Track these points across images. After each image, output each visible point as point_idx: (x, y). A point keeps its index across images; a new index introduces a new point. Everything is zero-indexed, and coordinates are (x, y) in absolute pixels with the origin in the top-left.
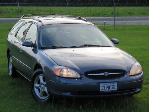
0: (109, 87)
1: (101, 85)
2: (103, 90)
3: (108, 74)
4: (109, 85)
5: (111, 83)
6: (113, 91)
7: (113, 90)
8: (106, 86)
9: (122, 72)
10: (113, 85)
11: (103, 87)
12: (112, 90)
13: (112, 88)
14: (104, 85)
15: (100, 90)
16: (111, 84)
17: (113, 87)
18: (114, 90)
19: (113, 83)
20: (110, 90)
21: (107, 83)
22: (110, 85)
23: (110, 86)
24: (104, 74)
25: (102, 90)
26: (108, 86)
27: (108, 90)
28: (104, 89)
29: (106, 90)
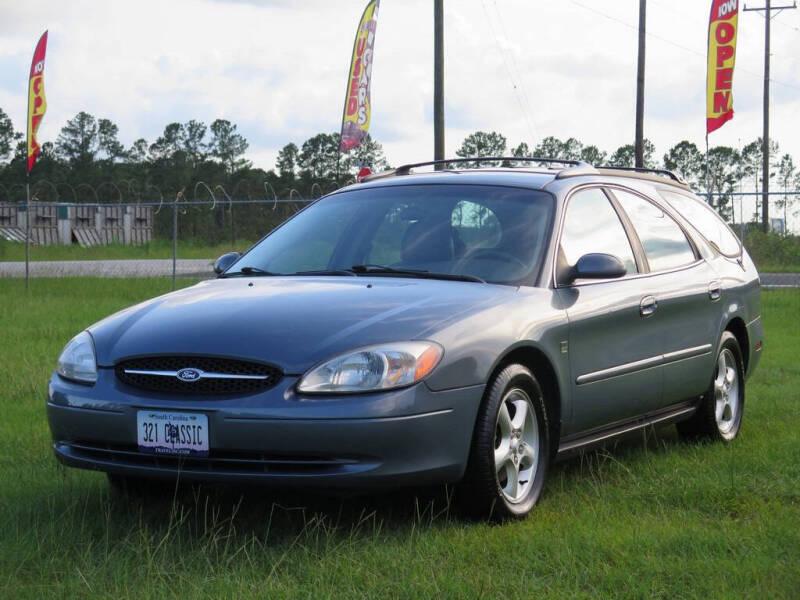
0: (173, 433)
1: (143, 418)
2: (153, 444)
3: (197, 375)
4: (174, 423)
5: (183, 415)
6: (193, 451)
7: (192, 446)
8: (161, 424)
10: (191, 423)
11: (149, 429)
12: (186, 446)
13: (187, 438)
14: (153, 421)
15: (141, 442)
16: (181, 418)
17: (191, 432)
18: (197, 448)
19: (188, 415)
20: (182, 446)
21: (168, 414)
22: (179, 423)
23: (177, 428)
24: (181, 376)
25: (148, 444)
26: (171, 426)
27: (169, 445)
28: (153, 437)
29: (161, 442)
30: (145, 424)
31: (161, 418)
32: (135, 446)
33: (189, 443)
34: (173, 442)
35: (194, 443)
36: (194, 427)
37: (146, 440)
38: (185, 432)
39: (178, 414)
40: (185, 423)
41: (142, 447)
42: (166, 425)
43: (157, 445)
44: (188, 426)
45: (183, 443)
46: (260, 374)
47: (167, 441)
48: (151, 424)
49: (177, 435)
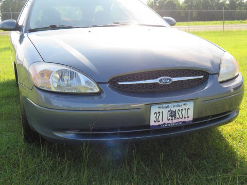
0: (173, 114)
1: (154, 109)
2: (160, 123)
3: (170, 80)
4: (173, 109)
5: (180, 104)
6: (184, 122)
7: (183, 120)
8: (166, 111)
9: (202, 75)
10: (184, 107)
11: (158, 115)
12: (180, 120)
13: (181, 116)
14: (161, 110)
15: (152, 123)
16: (178, 106)
17: (183, 112)
18: (187, 120)
20: (177, 121)
21: (170, 105)
22: (177, 109)
23: (175, 112)
24: (160, 81)
25: (157, 124)
26: (171, 111)
27: (170, 122)
28: (160, 119)
29: (165, 121)
30: (156, 113)
31: (166, 108)
32: (149, 126)
33: (181, 118)
34: (172, 120)
35: (185, 118)
36: (185, 109)
37: (155, 122)
38: (180, 113)
39: (176, 104)
40: (180, 108)
41: (153, 126)
42: (169, 111)
43: (162, 123)
44: (182, 109)
45: (178, 119)
46: (199, 75)
47: (169, 120)
48: (159, 112)
49: (175, 115)
